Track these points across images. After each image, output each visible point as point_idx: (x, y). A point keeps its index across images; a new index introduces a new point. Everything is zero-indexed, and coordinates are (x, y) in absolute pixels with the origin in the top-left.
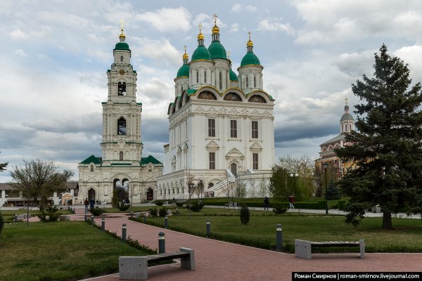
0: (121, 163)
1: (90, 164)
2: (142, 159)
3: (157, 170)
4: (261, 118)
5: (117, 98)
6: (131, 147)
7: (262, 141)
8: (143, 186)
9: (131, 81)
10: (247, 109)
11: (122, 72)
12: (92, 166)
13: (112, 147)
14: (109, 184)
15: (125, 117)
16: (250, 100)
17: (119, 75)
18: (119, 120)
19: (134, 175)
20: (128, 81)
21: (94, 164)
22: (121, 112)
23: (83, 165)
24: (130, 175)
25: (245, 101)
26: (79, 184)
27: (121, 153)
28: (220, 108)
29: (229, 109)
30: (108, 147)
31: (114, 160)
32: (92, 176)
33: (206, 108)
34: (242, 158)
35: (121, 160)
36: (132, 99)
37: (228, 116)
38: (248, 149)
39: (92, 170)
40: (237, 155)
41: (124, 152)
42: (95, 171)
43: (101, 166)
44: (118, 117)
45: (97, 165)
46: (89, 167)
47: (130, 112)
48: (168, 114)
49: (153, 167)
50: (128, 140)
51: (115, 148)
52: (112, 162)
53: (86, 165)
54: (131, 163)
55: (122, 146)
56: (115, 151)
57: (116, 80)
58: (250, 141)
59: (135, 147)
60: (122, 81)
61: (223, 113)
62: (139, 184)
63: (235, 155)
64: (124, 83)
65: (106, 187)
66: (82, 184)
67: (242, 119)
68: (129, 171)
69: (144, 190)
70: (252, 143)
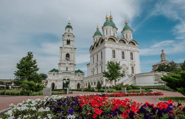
0: (67, 72)
1: (53, 72)
2: (76, 71)
3: (82, 76)
4: (134, 51)
5: (66, 46)
6: (71, 65)
7: (135, 61)
8: (76, 82)
9: (72, 39)
10: (129, 47)
11: (69, 36)
12: (54, 73)
13: (63, 65)
14: (61, 81)
15: (69, 53)
16: (129, 44)
17: (68, 37)
18: (66, 54)
19: (72, 77)
20: (71, 39)
21: (55, 72)
22: (67, 51)
23: (50, 72)
24: (70, 78)
25: (127, 43)
26: (48, 81)
27: (67, 68)
28: (117, 46)
29: (121, 46)
30: (61, 65)
31: (64, 71)
32: (54, 77)
33: (112, 45)
34: (127, 68)
35: (67, 70)
36: (72, 46)
37: (121, 49)
38: (130, 65)
39: (54, 75)
40: (125, 67)
41: (68, 68)
42: (55, 75)
43: (58, 73)
44: (67, 53)
45: (56, 73)
46: (53, 74)
47: (71, 51)
48: (90, 50)
49: (80, 74)
50: (70, 62)
51: (65, 66)
52: (63, 72)
53: (51, 73)
54: (71, 72)
55: (67, 65)
56: (65, 67)
57: (66, 39)
58: (130, 61)
59: (73, 66)
60: (69, 39)
61: (119, 48)
62: (74, 81)
63: (124, 67)
64: (69, 40)
65: (60, 82)
66: (49, 81)
67: (126, 51)
68: (70, 75)
69: (76, 84)
70: (131, 62)
